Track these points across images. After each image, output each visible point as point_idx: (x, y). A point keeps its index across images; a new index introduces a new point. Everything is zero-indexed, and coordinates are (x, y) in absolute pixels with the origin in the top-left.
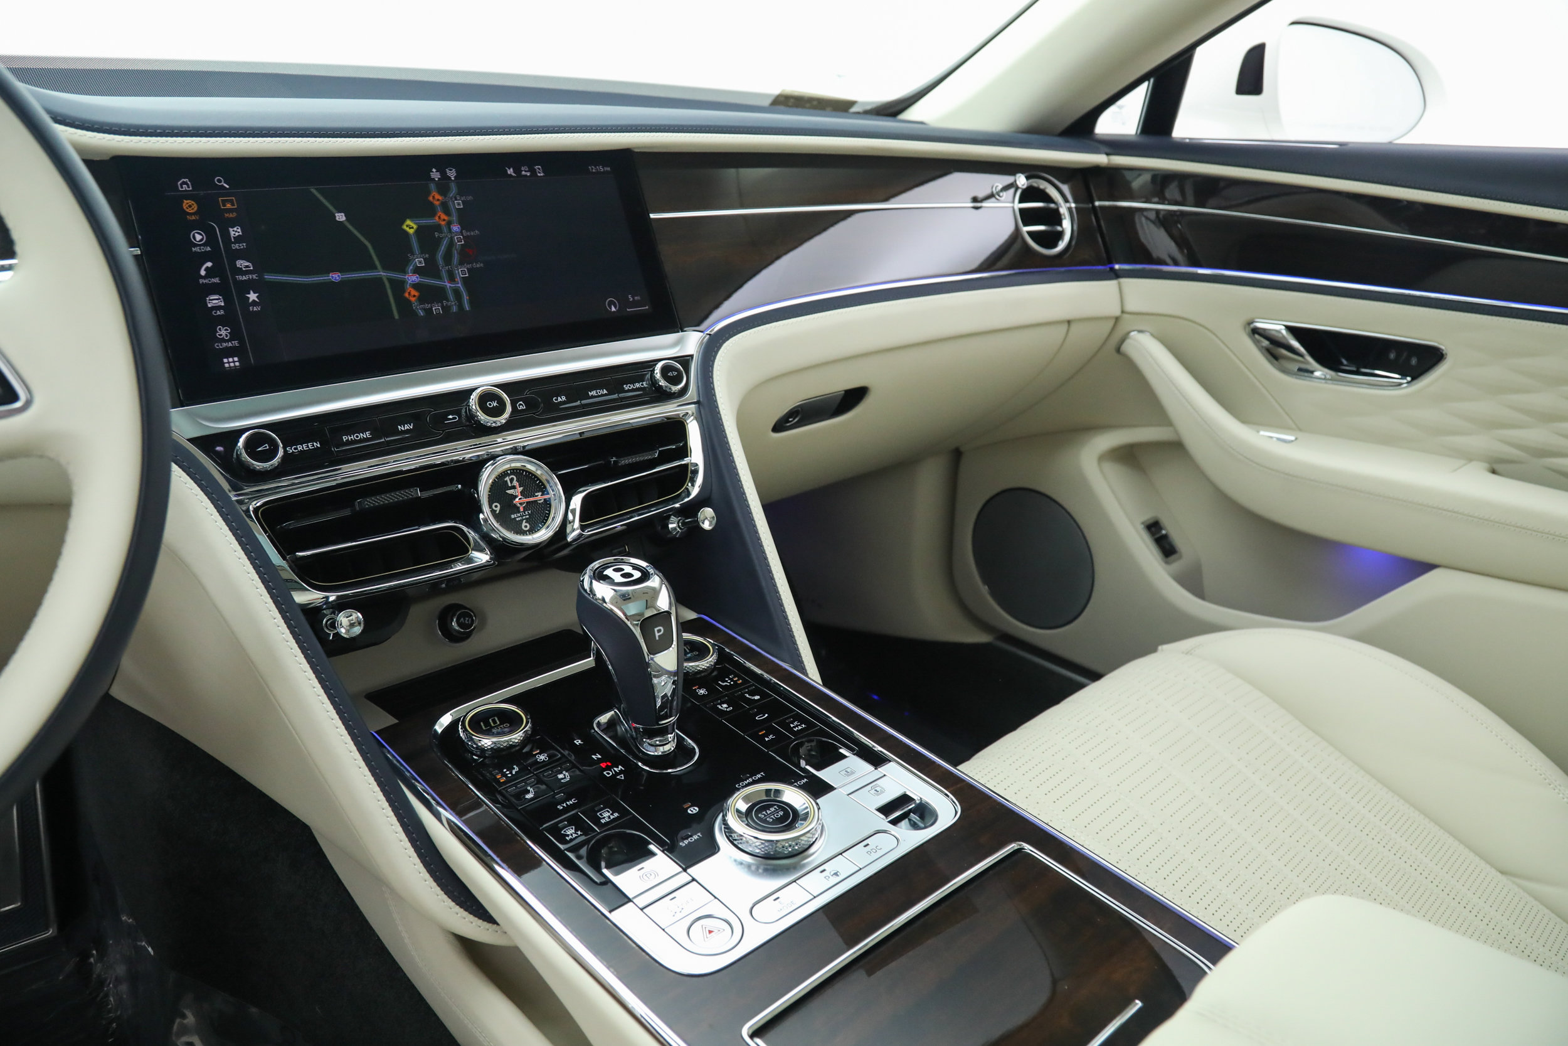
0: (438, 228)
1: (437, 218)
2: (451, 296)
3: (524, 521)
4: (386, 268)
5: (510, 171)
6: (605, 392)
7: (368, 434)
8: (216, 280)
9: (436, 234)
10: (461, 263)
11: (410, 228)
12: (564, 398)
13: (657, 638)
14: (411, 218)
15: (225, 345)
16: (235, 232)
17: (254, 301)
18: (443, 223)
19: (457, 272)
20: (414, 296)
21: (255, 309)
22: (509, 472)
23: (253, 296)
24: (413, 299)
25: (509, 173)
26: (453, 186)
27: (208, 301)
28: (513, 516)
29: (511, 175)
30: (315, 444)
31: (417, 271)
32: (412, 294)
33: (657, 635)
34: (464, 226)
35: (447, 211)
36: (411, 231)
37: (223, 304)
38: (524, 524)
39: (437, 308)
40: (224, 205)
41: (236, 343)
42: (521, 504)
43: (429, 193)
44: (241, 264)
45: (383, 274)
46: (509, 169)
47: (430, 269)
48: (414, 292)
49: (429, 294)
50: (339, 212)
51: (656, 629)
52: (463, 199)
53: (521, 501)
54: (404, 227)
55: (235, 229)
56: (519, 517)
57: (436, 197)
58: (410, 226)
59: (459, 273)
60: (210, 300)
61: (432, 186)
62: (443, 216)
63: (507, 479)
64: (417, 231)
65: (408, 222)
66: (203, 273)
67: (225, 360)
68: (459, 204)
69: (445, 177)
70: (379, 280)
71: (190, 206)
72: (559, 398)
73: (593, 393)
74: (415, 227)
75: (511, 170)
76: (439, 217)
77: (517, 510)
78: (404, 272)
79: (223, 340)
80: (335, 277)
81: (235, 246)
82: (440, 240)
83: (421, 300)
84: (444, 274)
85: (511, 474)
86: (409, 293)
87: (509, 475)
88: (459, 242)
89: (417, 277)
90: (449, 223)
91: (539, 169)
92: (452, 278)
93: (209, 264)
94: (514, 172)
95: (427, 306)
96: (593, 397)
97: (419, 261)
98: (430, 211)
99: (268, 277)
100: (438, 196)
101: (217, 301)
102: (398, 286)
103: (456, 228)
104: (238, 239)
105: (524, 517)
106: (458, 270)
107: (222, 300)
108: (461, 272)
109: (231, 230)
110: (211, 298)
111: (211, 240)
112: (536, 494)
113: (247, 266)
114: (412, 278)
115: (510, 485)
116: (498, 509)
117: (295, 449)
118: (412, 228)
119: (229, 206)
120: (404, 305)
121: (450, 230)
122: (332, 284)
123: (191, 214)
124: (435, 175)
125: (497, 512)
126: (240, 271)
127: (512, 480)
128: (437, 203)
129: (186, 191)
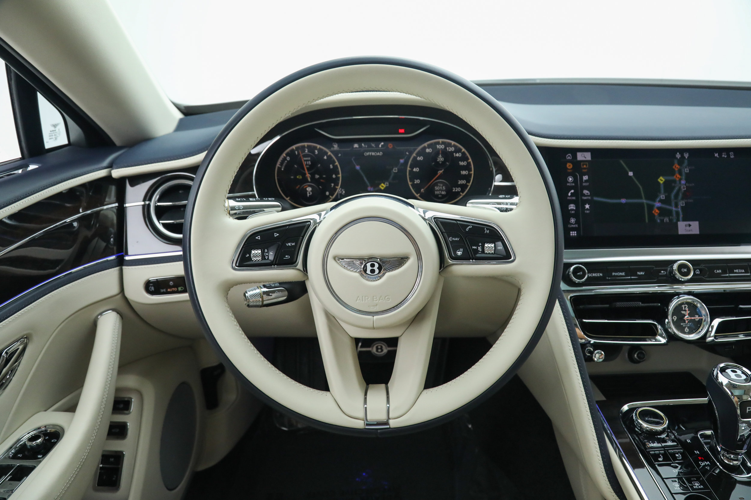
0: (674, 181)
1: (675, 177)
2: (674, 213)
3: (687, 327)
4: (646, 198)
5: (716, 155)
6: (743, 271)
7: (623, 274)
8: (574, 198)
9: (673, 185)
10: (683, 199)
12: (720, 271)
13: (747, 412)
14: (663, 175)
15: (572, 226)
16: (585, 178)
17: (587, 208)
18: (677, 179)
19: (679, 203)
20: (657, 213)
21: (587, 212)
22: (685, 303)
23: (587, 206)
24: (656, 214)
25: (715, 156)
26: (686, 162)
27: (569, 207)
28: (682, 324)
29: (716, 157)
30: (600, 274)
31: (661, 201)
32: (656, 212)
33: (748, 410)
34: (687, 180)
35: (680, 173)
36: (661, 182)
37: (575, 208)
38: (686, 329)
39: (666, 220)
40: (583, 166)
41: (577, 226)
42: (687, 320)
43: (673, 164)
44: (586, 192)
45: (645, 201)
46: (716, 153)
47: (667, 201)
48: (657, 211)
49: (664, 212)
50: (631, 171)
51: (748, 408)
52: (689, 168)
53: (688, 318)
54: (659, 180)
55: (586, 176)
56: (685, 325)
57: (676, 167)
58: (661, 180)
59: (680, 204)
61: (676, 162)
62: (678, 176)
63: (683, 306)
64: (664, 183)
65: (661, 178)
66: (569, 194)
67: (571, 232)
68: (687, 170)
69: (683, 157)
70: (642, 205)
71: (570, 166)
72: (718, 271)
73: (737, 271)
74: (664, 180)
75: (717, 154)
76: (676, 176)
77: (684, 321)
78: (654, 200)
79: (572, 224)
80: (623, 201)
81: (584, 184)
82: (674, 187)
83: (660, 215)
84: (673, 204)
86: (655, 211)
88: (684, 188)
89: (660, 204)
90: (680, 180)
91: (732, 154)
92: (676, 206)
93: (572, 191)
94: (718, 155)
95: (662, 218)
96: (736, 273)
97: (662, 197)
98: (673, 173)
99: (596, 199)
100: (677, 166)
101: (572, 207)
102: (650, 207)
103: (683, 182)
104: (586, 181)
105: (687, 326)
106: (680, 202)
108: (682, 203)
109: (584, 177)
111: (575, 181)
112: (696, 316)
113: (587, 193)
114: (658, 204)
115: (684, 309)
116: (675, 319)
117: (592, 275)
119: (585, 166)
120: (651, 216)
121: (680, 183)
122: (621, 204)
123: (569, 169)
124: (678, 156)
125: (675, 320)
126: (584, 195)
127: (685, 307)
128: (676, 169)
129: (569, 159)
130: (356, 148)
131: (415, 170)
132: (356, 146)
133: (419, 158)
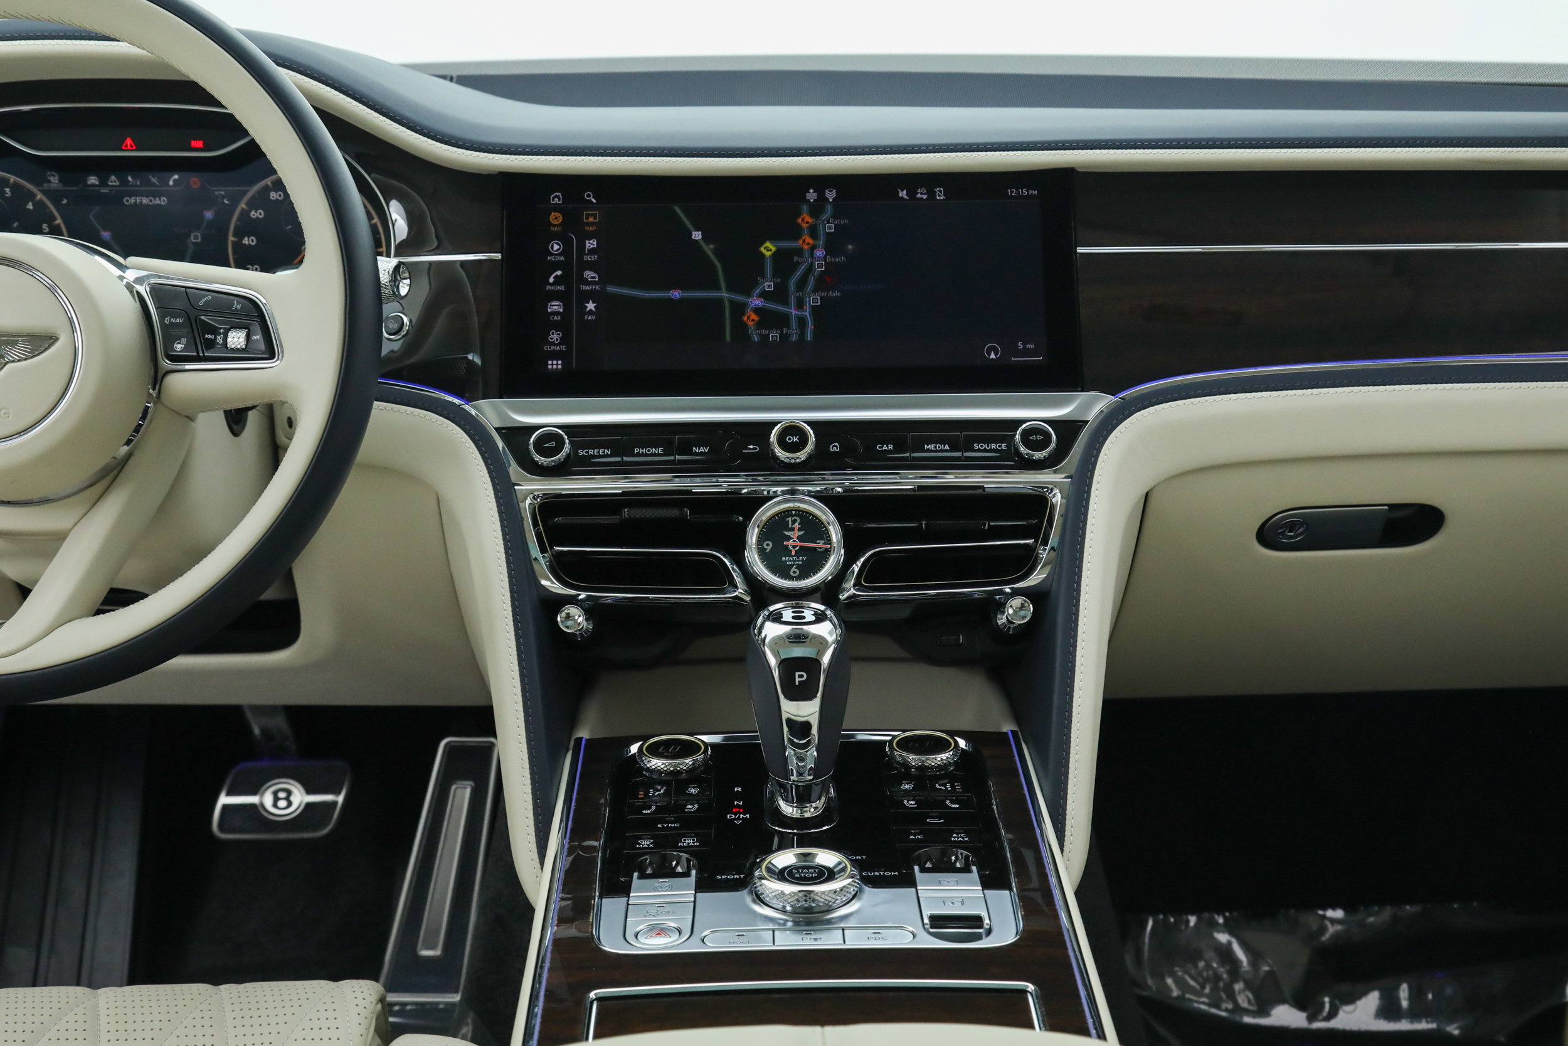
0: (799, 252)
1: (801, 242)
2: (794, 321)
3: (795, 566)
4: (730, 289)
5: (903, 194)
6: (947, 447)
7: (660, 450)
8: (562, 288)
9: (795, 259)
10: (815, 290)
11: (768, 250)
12: (891, 447)
13: (797, 683)
14: (772, 239)
15: (553, 348)
16: (591, 244)
17: (591, 310)
18: (806, 247)
19: (808, 299)
20: (753, 320)
21: (590, 318)
22: (794, 512)
23: (591, 306)
24: (750, 323)
25: (901, 195)
26: (829, 209)
27: (549, 306)
28: (784, 559)
29: (902, 197)
30: (606, 451)
31: (764, 295)
32: (751, 318)
33: (797, 680)
34: (830, 249)
35: (813, 232)
36: (768, 254)
37: (561, 311)
38: (794, 569)
39: (774, 335)
40: (587, 218)
41: (564, 348)
42: (794, 547)
43: (799, 215)
44: (589, 274)
45: (725, 295)
46: (902, 191)
47: (779, 295)
48: (754, 317)
49: (767, 319)
50: (697, 230)
51: (797, 674)
52: (836, 222)
53: (795, 544)
54: (762, 249)
55: (591, 242)
56: (791, 561)
57: (805, 219)
58: (768, 249)
59: (810, 300)
60: (551, 305)
61: (805, 208)
62: (809, 240)
63: (790, 519)
64: (774, 255)
65: (768, 244)
66: (551, 280)
67: (550, 362)
68: (830, 228)
69: (822, 198)
70: (720, 301)
71: (556, 218)
72: (885, 446)
73: (932, 447)
74: (774, 249)
75: (905, 192)
76: (804, 241)
77: (789, 554)
78: (748, 293)
79: (553, 344)
80: (676, 294)
81: (587, 258)
82: (798, 264)
83: (759, 325)
84: (793, 300)
85: (795, 515)
86: (749, 317)
87: (792, 516)
88: (819, 268)
89: (761, 302)
90: (813, 248)
91: (940, 191)
92: (800, 305)
93: (559, 273)
94: (907, 195)
95: (764, 332)
96: (929, 451)
97: (768, 285)
98: (796, 234)
99: (610, 289)
100: (808, 219)
101: (557, 307)
102: (739, 309)
103: (819, 253)
104: (592, 252)
105: (797, 563)
106: (809, 297)
107: (562, 307)
108: (813, 300)
109: (587, 242)
110: (553, 304)
111: (567, 251)
112: (818, 541)
113: (593, 277)
114: (756, 302)
115: (790, 526)
116: (769, 548)
117: (586, 452)
118: (771, 250)
119: (591, 219)
120: (740, 327)
121: (812, 255)
122: (670, 300)
123: (554, 226)
124: (812, 196)
125: (767, 551)
126: (587, 282)
127: (794, 522)
128: (805, 226)
129: (556, 204)
130: (94, 185)
131: (246, 241)
132: (93, 180)
133: (254, 214)
